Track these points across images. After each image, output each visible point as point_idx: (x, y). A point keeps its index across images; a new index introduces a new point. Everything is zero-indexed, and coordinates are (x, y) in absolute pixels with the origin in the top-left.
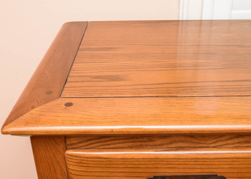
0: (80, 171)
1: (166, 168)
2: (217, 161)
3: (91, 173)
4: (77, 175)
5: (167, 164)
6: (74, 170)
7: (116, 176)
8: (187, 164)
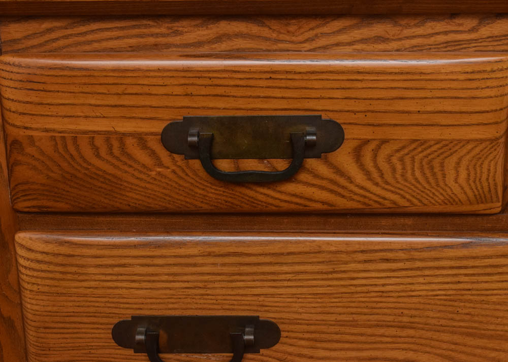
0: (27, 102)
1: (209, 95)
2: (317, 80)
3: (51, 107)
4: (21, 114)
5: (211, 85)
6: (16, 101)
7: (104, 117)
8: (253, 87)
